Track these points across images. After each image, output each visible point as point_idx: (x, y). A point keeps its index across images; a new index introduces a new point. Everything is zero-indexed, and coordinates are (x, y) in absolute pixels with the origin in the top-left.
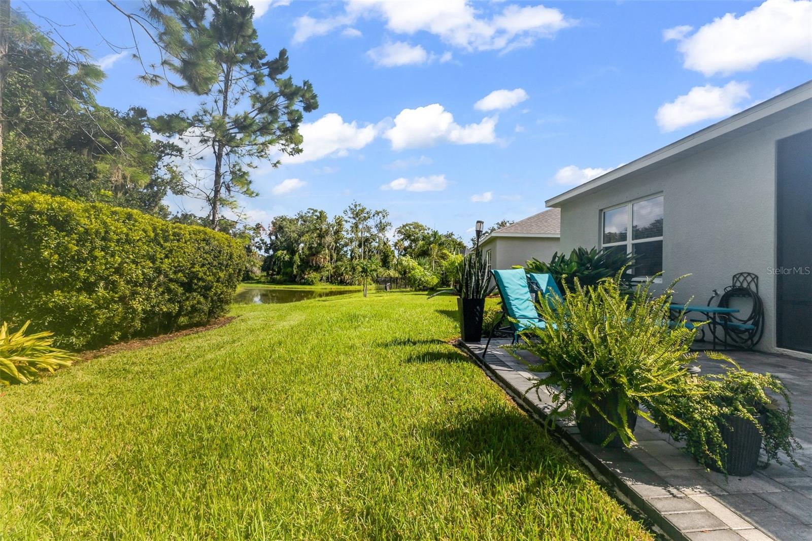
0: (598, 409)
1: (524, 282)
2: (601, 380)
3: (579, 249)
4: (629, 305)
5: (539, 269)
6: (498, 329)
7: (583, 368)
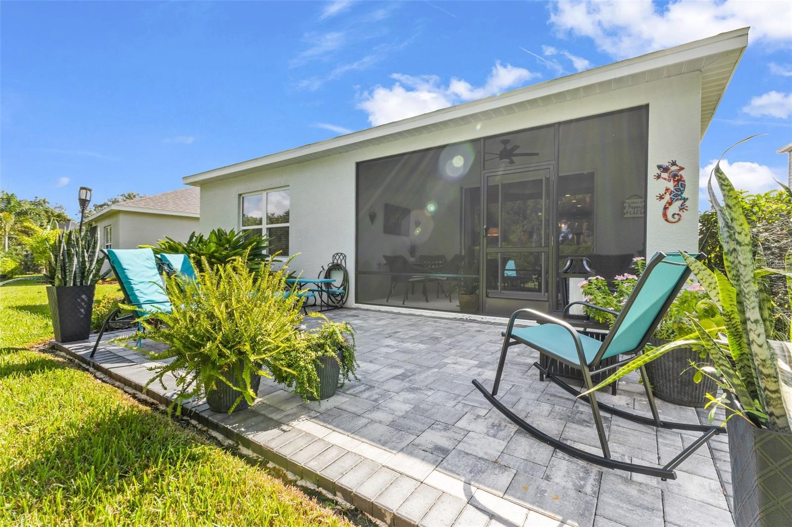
0: (224, 379)
1: (153, 263)
2: (227, 352)
3: (218, 230)
4: (255, 281)
5: (173, 249)
6: (114, 319)
7: (209, 345)
